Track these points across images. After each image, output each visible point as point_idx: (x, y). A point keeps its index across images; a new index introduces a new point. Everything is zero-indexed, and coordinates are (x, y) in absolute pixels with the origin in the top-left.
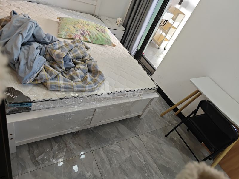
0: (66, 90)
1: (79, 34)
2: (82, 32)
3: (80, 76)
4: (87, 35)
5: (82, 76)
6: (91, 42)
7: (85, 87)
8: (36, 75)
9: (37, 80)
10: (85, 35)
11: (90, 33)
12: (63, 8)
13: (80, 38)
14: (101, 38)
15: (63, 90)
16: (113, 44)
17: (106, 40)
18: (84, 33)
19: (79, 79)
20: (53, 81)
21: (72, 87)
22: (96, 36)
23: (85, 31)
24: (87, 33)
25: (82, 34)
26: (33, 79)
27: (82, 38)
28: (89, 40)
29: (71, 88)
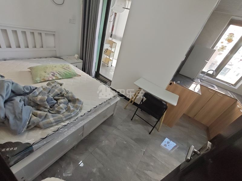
0: (57, 123)
1: (51, 76)
2: (53, 74)
3: (64, 108)
4: (58, 75)
5: (65, 107)
6: (62, 78)
7: (71, 115)
8: (28, 123)
9: (30, 126)
10: (55, 75)
11: (59, 73)
13: (52, 78)
14: (69, 73)
15: (55, 124)
16: (78, 75)
17: (72, 73)
18: (54, 74)
19: (64, 110)
20: (44, 121)
21: (61, 119)
22: (64, 73)
23: (55, 72)
24: (57, 73)
25: (53, 75)
27: (54, 78)
28: (60, 77)
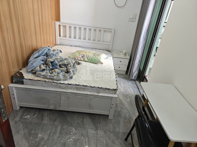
1: (81, 57)
2: (83, 56)
4: (86, 58)
6: (87, 61)
8: (34, 68)
9: (33, 71)
10: (84, 57)
11: (88, 57)
12: (84, 48)
13: (81, 59)
14: (94, 59)
15: (42, 76)
16: (101, 62)
17: (97, 60)
18: (84, 56)
20: (40, 72)
22: (91, 57)
23: (85, 55)
24: (86, 56)
25: (82, 57)
26: (31, 70)
27: (82, 59)
28: (86, 60)
29: (46, 76)
